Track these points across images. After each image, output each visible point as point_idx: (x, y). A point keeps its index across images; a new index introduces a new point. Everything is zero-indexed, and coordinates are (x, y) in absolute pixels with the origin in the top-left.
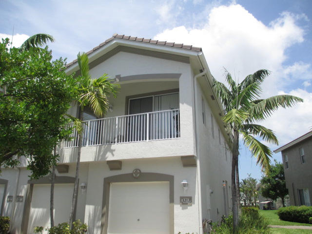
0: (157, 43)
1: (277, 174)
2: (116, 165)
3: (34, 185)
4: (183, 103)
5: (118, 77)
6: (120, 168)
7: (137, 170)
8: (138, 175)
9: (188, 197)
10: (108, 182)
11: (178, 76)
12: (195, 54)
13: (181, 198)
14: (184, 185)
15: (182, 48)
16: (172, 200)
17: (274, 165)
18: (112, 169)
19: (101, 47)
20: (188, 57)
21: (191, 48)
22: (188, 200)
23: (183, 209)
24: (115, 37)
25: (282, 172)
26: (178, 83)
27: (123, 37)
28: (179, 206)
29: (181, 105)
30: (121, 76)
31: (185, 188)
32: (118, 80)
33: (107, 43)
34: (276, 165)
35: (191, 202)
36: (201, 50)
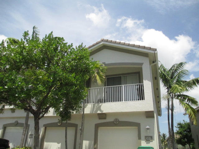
0: (129, 45)
1: (186, 129)
2: (103, 116)
3: (47, 128)
4: (145, 80)
5: (104, 63)
6: (105, 118)
7: (116, 119)
8: (118, 122)
9: (150, 136)
10: (97, 126)
11: (142, 64)
12: (153, 52)
13: (146, 137)
14: (148, 129)
15: (145, 48)
16: (140, 138)
17: (183, 123)
18: (100, 118)
19: (93, 46)
20: (148, 54)
21: (150, 49)
22: (150, 138)
23: (147, 143)
24: (102, 40)
25: (189, 128)
26: (141, 68)
27: (107, 41)
28: (144, 141)
29: (144, 81)
30: (106, 63)
31: (148, 131)
32: (104, 65)
33: (97, 43)
34: (185, 123)
35: (152, 139)
36: (156, 50)
